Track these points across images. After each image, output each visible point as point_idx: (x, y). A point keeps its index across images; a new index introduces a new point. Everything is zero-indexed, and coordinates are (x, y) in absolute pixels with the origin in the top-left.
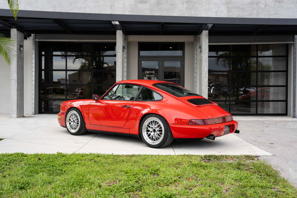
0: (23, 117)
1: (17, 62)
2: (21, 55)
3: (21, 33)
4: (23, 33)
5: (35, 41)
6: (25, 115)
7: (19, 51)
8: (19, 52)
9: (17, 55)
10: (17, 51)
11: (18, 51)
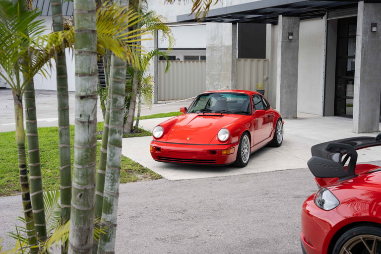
0: (294, 118)
1: (282, 54)
2: (292, 44)
3: (293, 17)
4: (299, 16)
5: (328, 21)
6: (297, 116)
7: (288, 40)
8: (287, 42)
9: (282, 46)
10: (282, 42)
11: (284, 41)
